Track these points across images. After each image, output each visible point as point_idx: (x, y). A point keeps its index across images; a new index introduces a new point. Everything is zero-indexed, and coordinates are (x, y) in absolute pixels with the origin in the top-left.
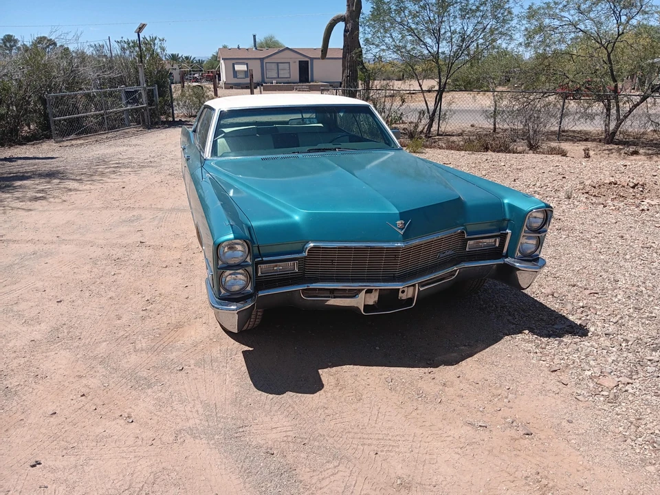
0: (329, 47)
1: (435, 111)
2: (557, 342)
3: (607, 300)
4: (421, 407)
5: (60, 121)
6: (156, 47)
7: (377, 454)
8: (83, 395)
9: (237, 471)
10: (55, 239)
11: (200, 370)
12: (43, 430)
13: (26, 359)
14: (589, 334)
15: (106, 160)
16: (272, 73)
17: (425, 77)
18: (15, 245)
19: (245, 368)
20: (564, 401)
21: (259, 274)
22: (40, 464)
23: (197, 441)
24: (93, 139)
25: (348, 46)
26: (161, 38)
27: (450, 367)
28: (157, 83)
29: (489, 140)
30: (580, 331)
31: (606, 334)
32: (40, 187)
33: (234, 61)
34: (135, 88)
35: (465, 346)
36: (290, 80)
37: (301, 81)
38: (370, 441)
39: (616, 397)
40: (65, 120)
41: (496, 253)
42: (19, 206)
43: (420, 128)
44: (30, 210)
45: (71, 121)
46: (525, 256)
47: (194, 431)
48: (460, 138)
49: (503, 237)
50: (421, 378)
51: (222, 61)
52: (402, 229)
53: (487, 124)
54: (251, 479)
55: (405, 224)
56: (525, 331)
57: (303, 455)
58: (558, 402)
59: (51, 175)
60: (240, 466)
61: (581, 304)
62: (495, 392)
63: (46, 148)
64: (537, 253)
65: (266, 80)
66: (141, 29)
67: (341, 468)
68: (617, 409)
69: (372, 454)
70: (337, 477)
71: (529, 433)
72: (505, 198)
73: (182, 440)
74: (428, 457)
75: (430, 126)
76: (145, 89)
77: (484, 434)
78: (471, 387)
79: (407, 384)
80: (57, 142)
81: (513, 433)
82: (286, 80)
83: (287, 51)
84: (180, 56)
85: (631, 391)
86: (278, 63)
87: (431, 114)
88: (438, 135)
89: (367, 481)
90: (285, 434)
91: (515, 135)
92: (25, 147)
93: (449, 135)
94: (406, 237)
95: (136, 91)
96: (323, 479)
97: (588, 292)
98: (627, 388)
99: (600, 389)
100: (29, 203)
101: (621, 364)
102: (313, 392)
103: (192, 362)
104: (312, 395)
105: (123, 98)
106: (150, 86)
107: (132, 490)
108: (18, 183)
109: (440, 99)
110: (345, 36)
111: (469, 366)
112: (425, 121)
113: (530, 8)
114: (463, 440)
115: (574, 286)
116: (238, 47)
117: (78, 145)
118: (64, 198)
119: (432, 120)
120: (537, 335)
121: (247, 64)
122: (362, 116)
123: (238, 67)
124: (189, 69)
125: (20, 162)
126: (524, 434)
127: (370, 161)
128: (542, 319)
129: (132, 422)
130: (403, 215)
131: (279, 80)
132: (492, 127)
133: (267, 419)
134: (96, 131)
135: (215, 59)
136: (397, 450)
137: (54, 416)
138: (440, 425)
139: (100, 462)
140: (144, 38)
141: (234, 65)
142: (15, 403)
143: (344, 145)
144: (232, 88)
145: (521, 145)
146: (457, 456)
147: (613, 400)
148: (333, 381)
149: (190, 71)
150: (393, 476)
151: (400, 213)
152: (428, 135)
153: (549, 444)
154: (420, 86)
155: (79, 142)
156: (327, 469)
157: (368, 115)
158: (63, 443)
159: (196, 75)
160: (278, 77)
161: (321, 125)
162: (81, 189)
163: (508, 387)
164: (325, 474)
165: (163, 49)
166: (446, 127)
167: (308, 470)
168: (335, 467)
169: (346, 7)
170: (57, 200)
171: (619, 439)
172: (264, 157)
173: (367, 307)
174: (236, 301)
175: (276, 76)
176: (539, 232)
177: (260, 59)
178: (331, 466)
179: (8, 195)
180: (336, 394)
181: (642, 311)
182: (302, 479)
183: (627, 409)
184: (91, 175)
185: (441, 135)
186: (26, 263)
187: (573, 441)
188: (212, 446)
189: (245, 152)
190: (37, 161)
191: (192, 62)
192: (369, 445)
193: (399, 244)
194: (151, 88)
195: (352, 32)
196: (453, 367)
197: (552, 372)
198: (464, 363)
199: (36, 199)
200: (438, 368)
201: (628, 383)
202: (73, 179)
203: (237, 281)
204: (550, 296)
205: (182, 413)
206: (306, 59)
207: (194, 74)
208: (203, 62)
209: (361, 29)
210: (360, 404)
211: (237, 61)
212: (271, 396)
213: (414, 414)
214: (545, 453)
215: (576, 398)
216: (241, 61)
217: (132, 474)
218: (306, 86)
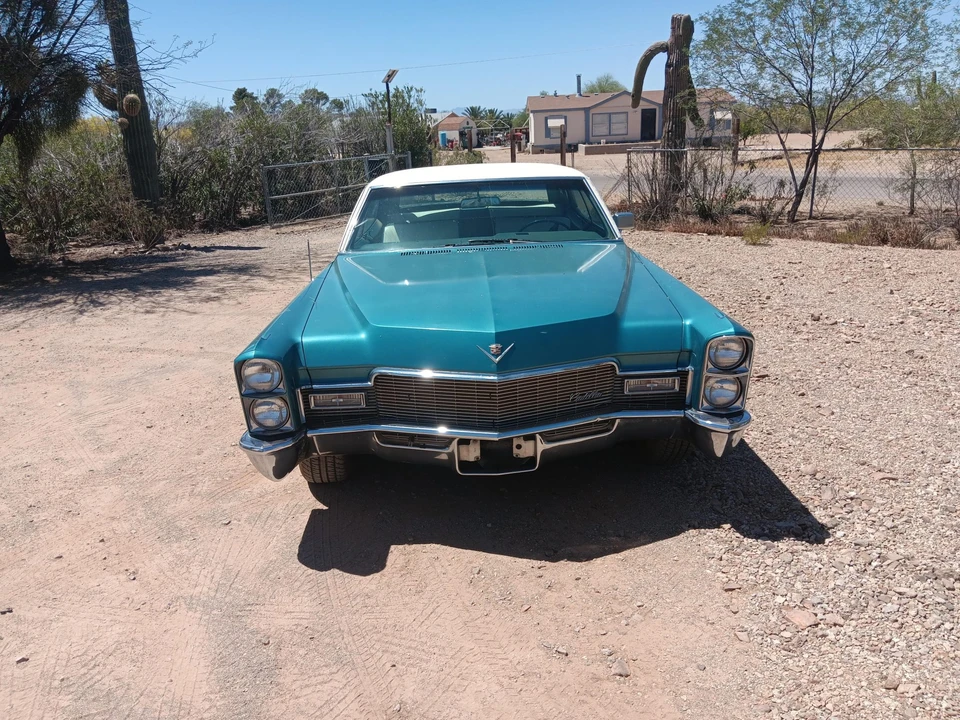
0: (643, 90)
1: (805, 182)
2: (763, 547)
3: (906, 491)
4: (494, 613)
5: (279, 200)
6: (412, 101)
7: (394, 666)
8: (102, 541)
9: (211, 658)
10: (197, 350)
11: (247, 528)
12: (37, 575)
13: (71, 491)
14: (827, 541)
15: (319, 252)
16: (600, 129)
17: (790, 131)
18: (150, 356)
20: (715, 637)
21: (312, 405)
22: (11, 611)
23: (190, 613)
24: (322, 223)
25: (672, 86)
26: (419, 88)
27: (575, 563)
28: (411, 148)
29: (889, 227)
31: (856, 545)
32: (221, 285)
33: (547, 114)
34: (381, 156)
35: (619, 536)
36: (627, 138)
37: (644, 138)
38: (395, 648)
39: (802, 643)
42: (185, 308)
43: (777, 208)
44: (195, 313)
45: (300, 199)
46: (716, 408)
47: (194, 601)
48: (844, 224)
49: (683, 376)
50: (523, 573)
51: (531, 115)
52: (497, 356)
53: (898, 202)
54: (221, 669)
55: (502, 350)
56: (724, 526)
57: (302, 652)
58: (706, 636)
59: (243, 270)
60: (218, 652)
61: (852, 494)
62: (616, 607)
63: (262, 236)
64: (738, 404)
65: (592, 139)
66: (390, 76)
67: (338, 676)
68: (791, 661)
69: (388, 665)
70: (326, 687)
71: (623, 673)
72: (687, 317)
73: (174, 609)
74: (457, 681)
75: (797, 203)
76: (392, 157)
77: (556, 665)
78: (586, 596)
79: (497, 580)
80: (273, 228)
81: (600, 669)
82: (620, 138)
83: (625, 96)
84: (482, 109)
85: (832, 636)
86: (610, 114)
87: (799, 183)
88: (811, 217)
89: (358, 700)
90: (296, 622)
92: (236, 233)
93: (830, 218)
94: (501, 368)
95: (382, 160)
96: (307, 686)
97: (882, 475)
98: (828, 632)
99: (783, 627)
100: (198, 304)
101: (845, 594)
102: (365, 573)
103: (245, 516)
104: (362, 577)
105: (366, 169)
106: (401, 153)
107: (84, 658)
108: (200, 279)
109: (815, 161)
110: (667, 73)
111: (606, 569)
112: (789, 192)
114: (519, 668)
115: (863, 464)
116: (555, 95)
117: (300, 232)
118: (240, 300)
119: (799, 196)
120: (741, 533)
121: (565, 118)
123: (552, 123)
124: (491, 127)
125: (218, 252)
126: (616, 674)
128: (766, 510)
129: (134, 579)
130: (501, 338)
131: (610, 138)
132: (906, 204)
133: (288, 600)
134: (329, 213)
135: (524, 117)
136: (424, 665)
137: (58, 560)
138: (504, 642)
139: (72, 620)
140: (397, 89)
141: (546, 119)
142: (28, 541)
144: (542, 152)
145: (946, 236)
146: (498, 688)
147: (794, 646)
148: (401, 561)
149: (492, 130)
150: (396, 698)
151: (497, 334)
152: (793, 217)
153: (645, 694)
154: (782, 143)
155: (304, 227)
156: (319, 675)
158: (48, 592)
159: (499, 136)
160: (610, 134)
162: (268, 288)
163: (640, 604)
164: (314, 680)
165: (420, 102)
166: (824, 206)
167: (296, 671)
168: (331, 674)
169: (670, 31)
170: (231, 302)
171: (760, 707)
172: (406, 250)
173: (464, 465)
174: (269, 439)
175: (606, 132)
177: (584, 109)
178: (327, 671)
179: (182, 294)
180: (393, 580)
181: (954, 515)
182: (281, 681)
183: (808, 663)
184: (290, 272)
185: (815, 218)
186: (147, 378)
187: (684, 698)
188: (203, 622)
190: (238, 251)
191: (497, 117)
192: (393, 653)
193: (492, 378)
194: (402, 156)
195: (677, 67)
196: (579, 564)
197: (726, 590)
198: (599, 561)
199: (209, 299)
200: (556, 564)
201: (835, 625)
202: (265, 276)
203: (272, 412)
204: (808, 477)
205: (195, 577)
206: (653, 107)
207: (496, 134)
208: (512, 116)
209: (691, 61)
210: (417, 597)
211: (552, 114)
212: (310, 571)
213: (478, 621)
214: (628, 707)
215: (735, 635)
216: (555, 113)
217: (95, 640)
218: (650, 145)
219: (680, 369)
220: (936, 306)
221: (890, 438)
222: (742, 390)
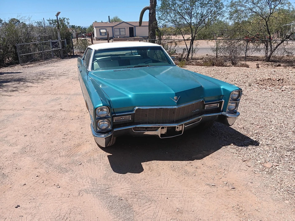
0: (142, 21)
1: (190, 49)
2: (245, 149)
3: (267, 130)
4: (186, 178)
5: (23, 56)
6: (65, 22)
7: (167, 198)
8: (38, 176)
9: (107, 207)
10: (22, 108)
11: (89, 164)
12: (20, 192)
13: (11, 161)
14: (260, 145)
15: (44, 73)
16: (117, 33)
17: (186, 34)
19: (109, 163)
20: (249, 174)
21: (114, 121)
22: (19, 206)
23: (89, 195)
24: (37, 64)
25: (151, 20)
26: (67, 18)
28: (66, 38)
29: (214, 61)
30: (256, 143)
31: (267, 145)
32: (15, 86)
33: (100, 28)
34: (56, 40)
35: (205, 151)
36: (125, 36)
37: (130, 36)
38: (164, 193)
39: (272, 172)
40: (25, 55)
41: (218, 110)
42: (6, 94)
43: (184, 56)
44: (11, 96)
45: (27, 56)
46: (230, 111)
47: (87, 191)
48: (201, 61)
49: (221, 103)
50: (186, 165)
51: (95, 28)
52: (177, 100)
53: (213, 54)
54: (113, 210)
55: (178, 98)
56: (231, 144)
57: (135, 200)
58: (247, 174)
59: (19, 80)
60: (108, 205)
61: (256, 132)
62: (219, 171)
63: (17, 68)
64: (236, 109)
65: (115, 36)
66: (58, 14)
67: (152, 205)
68: (272, 177)
69: (166, 199)
70: (150, 209)
71: (234, 188)
72: (221, 86)
73: (82, 194)
74: (190, 199)
75: (188, 55)
76: (60, 41)
77: (214, 189)
78: (208, 169)
79: (180, 168)
81: (227, 188)
82: (123, 36)
83: (124, 23)
84: (76, 26)
85: (278, 169)
86: (120, 28)
87: (188, 50)
88: (192, 59)
89: (163, 210)
90: (127, 191)
91: (226, 59)
92: (7, 68)
93: (197, 59)
94: (178, 103)
95: (57, 42)
96: (144, 210)
97: (259, 126)
98: (276, 168)
99: (265, 168)
100: (10, 93)
101: (273, 157)
103: (85, 161)
104: (138, 174)
105: (51, 45)
106: (62, 40)
107: (60, 217)
108: (5, 84)
109: (193, 43)
111: (207, 160)
112: (186, 53)
113: (232, 2)
114: (205, 192)
115: (253, 124)
116: (102, 22)
117: (31, 67)
118: (25, 90)
119: (189, 53)
120: (237, 146)
121: (106, 29)
122: (158, 51)
123: (102, 31)
125: (5, 75)
126: (232, 188)
127: (162, 71)
128: (239, 139)
129: (60, 187)
130: (177, 94)
131: (121, 36)
132: (216, 55)
133: (119, 185)
134: (39, 60)
135: (92, 27)
136: (176, 196)
137: (25, 185)
138: (195, 186)
139: (46, 205)
140: (60, 18)
141: (100, 29)
142: (7, 181)
143: (150, 64)
144: (99, 40)
145: (229, 63)
146: (203, 199)
147: (271, 173)
148: (148, 167)
149: (80, 33)
150: (175, 208)
151: (175, 93)
152: (187, 59)
153: (243, 192)
154: (184, 38)
155: (31, 65)
156: (146, 206)
157: (161, 51)
158: (29, 197)
159: (83, 35)
160: (120, 35)
161: (140, 56)
162: (33, 86)
163: (224, 168)
164: (145, 208)
165: (68, 23)
166: (196, 55)
167: (137, 206)
168: (149, 205)
169: (150, 3)
170: (22, 91)
171: (273, 190)
172: (115, 70)
173: (162, 135)
174: (104, 133)
175: (119, 34)
176: (236, 100)
177: (112, 27)
180: (149, 173)
181: (282, 134)
182: (135, 210)
183: (276, 176)
184: (38, 80)
185: (193, 59)
186: (10, 119)
187: (253, 191)
188: (95, 197)
189: (106, 68)
190: (13, 74)
191: (81, 28)
192: (164, 195)
193: (175, 107)
194: (63, 40)
195: (153, 14)
196: (200, 160)
197: (244, 161)
198: (205, 158)
199: (13, 91)
200: (194, 161)
201: (277, 166)
202: (29, 82)
203: (104, 124)
204: (242, 129)
205: (81, 183)
206: (132, 27)
207: (82, 34)
208: (86, 28)
209: (156, 13)
210: (160, 177)
211: (101, 28)
212: (121, 175)
213: (183, 181)
214: (241, 196)
215: (254, 172)
216: (103, 28)
217: (60, 210)
218: (133, 38)
219: (220, 101)
220: (239, 82)
221: (254, 117)
222: (237, 106)
